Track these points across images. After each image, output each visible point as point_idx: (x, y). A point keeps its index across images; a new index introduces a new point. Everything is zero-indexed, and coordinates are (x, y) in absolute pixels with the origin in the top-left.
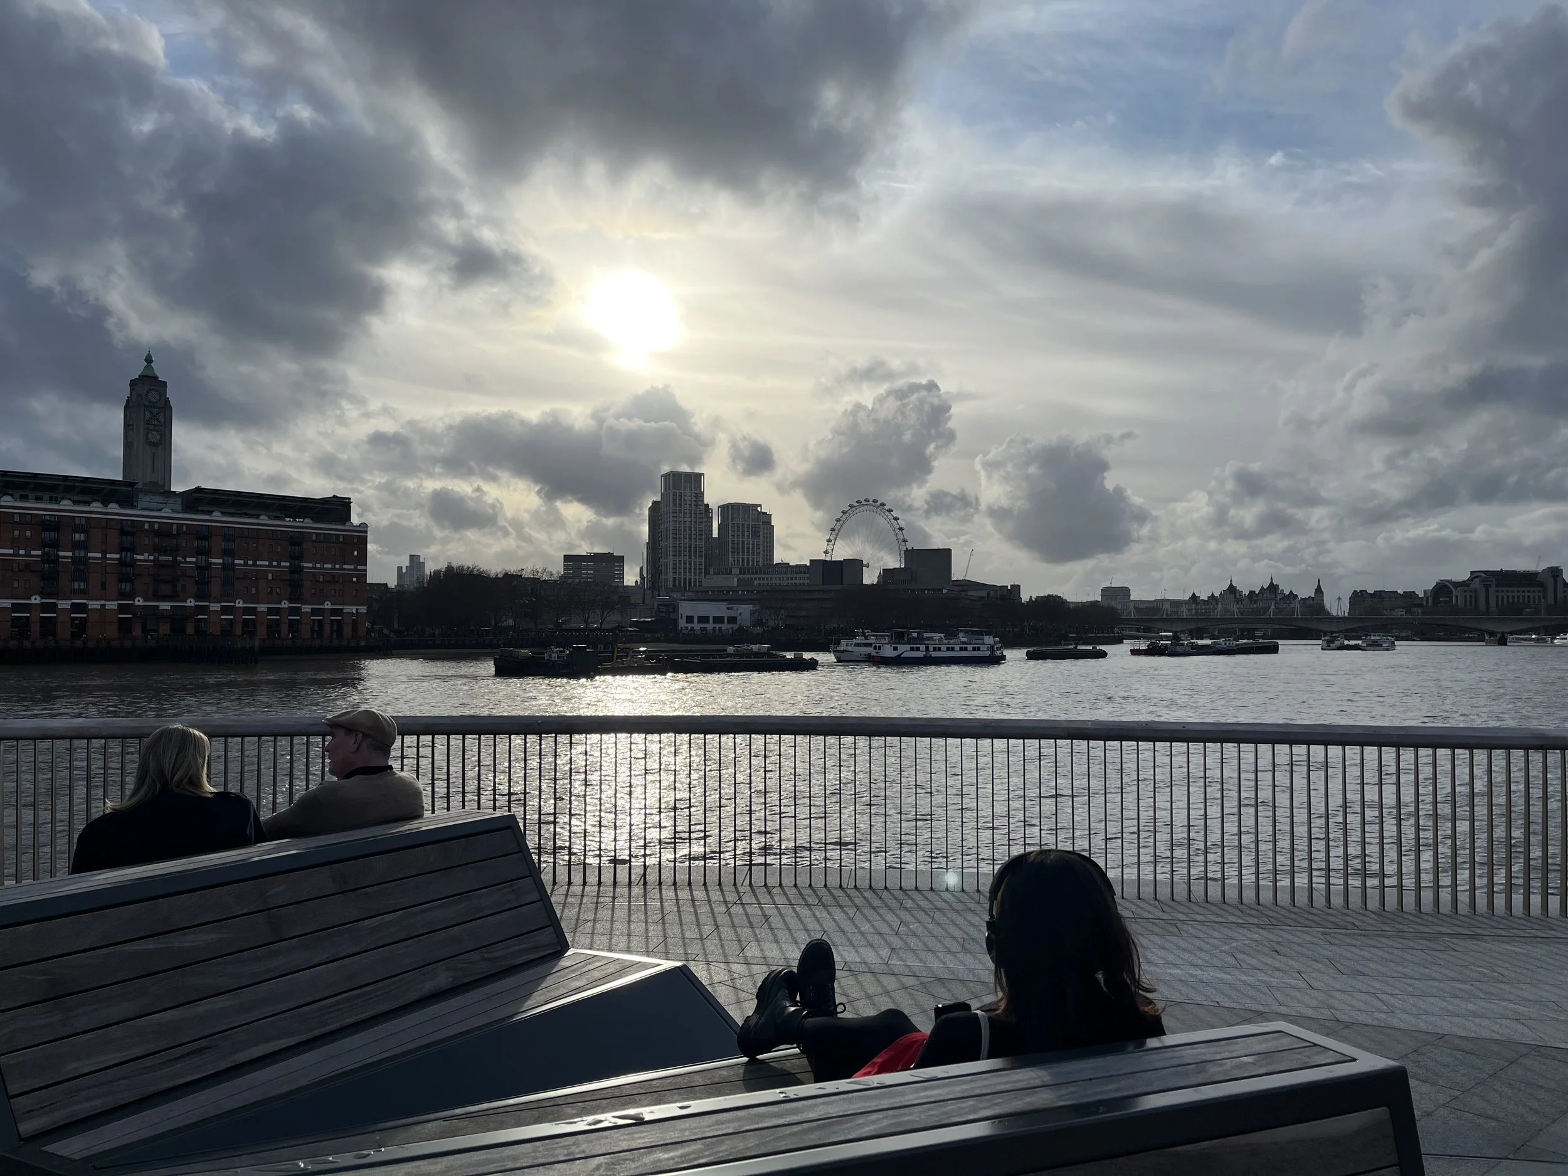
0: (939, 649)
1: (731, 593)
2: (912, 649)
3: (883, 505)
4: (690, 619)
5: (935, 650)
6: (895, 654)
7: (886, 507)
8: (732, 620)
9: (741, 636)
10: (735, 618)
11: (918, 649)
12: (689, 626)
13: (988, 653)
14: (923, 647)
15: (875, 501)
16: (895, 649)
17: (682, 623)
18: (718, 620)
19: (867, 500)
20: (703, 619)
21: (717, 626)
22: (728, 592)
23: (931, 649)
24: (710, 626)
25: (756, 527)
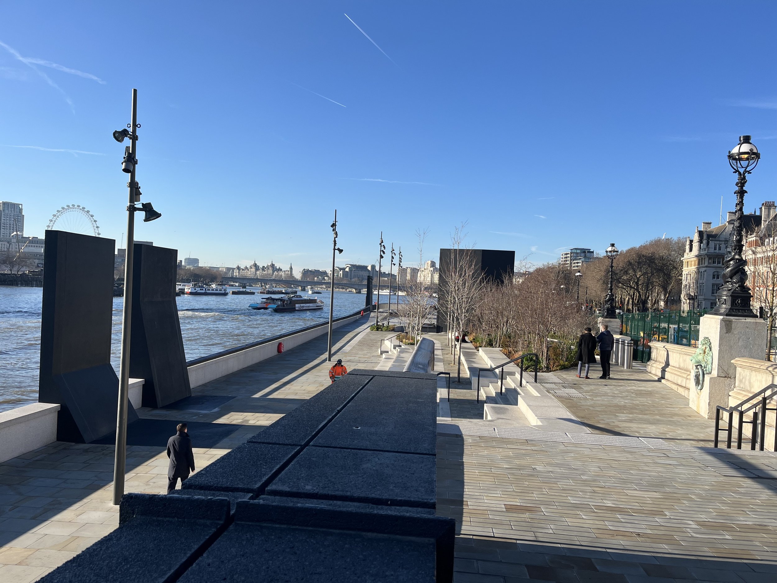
0: (209, 290)
1: (38, 256)
2: (201, 290)
3: (84, 208)
5: (208, 290)
6: (195, 291)
7: (86, 210)
11: (203, 290)
13: (224, 292)
14: (204, 289)
15: (79, 206)
16: (195, 289)
19: (73, 206)
22: (37, 255)
23: (207, 290)
25: (18, 216)
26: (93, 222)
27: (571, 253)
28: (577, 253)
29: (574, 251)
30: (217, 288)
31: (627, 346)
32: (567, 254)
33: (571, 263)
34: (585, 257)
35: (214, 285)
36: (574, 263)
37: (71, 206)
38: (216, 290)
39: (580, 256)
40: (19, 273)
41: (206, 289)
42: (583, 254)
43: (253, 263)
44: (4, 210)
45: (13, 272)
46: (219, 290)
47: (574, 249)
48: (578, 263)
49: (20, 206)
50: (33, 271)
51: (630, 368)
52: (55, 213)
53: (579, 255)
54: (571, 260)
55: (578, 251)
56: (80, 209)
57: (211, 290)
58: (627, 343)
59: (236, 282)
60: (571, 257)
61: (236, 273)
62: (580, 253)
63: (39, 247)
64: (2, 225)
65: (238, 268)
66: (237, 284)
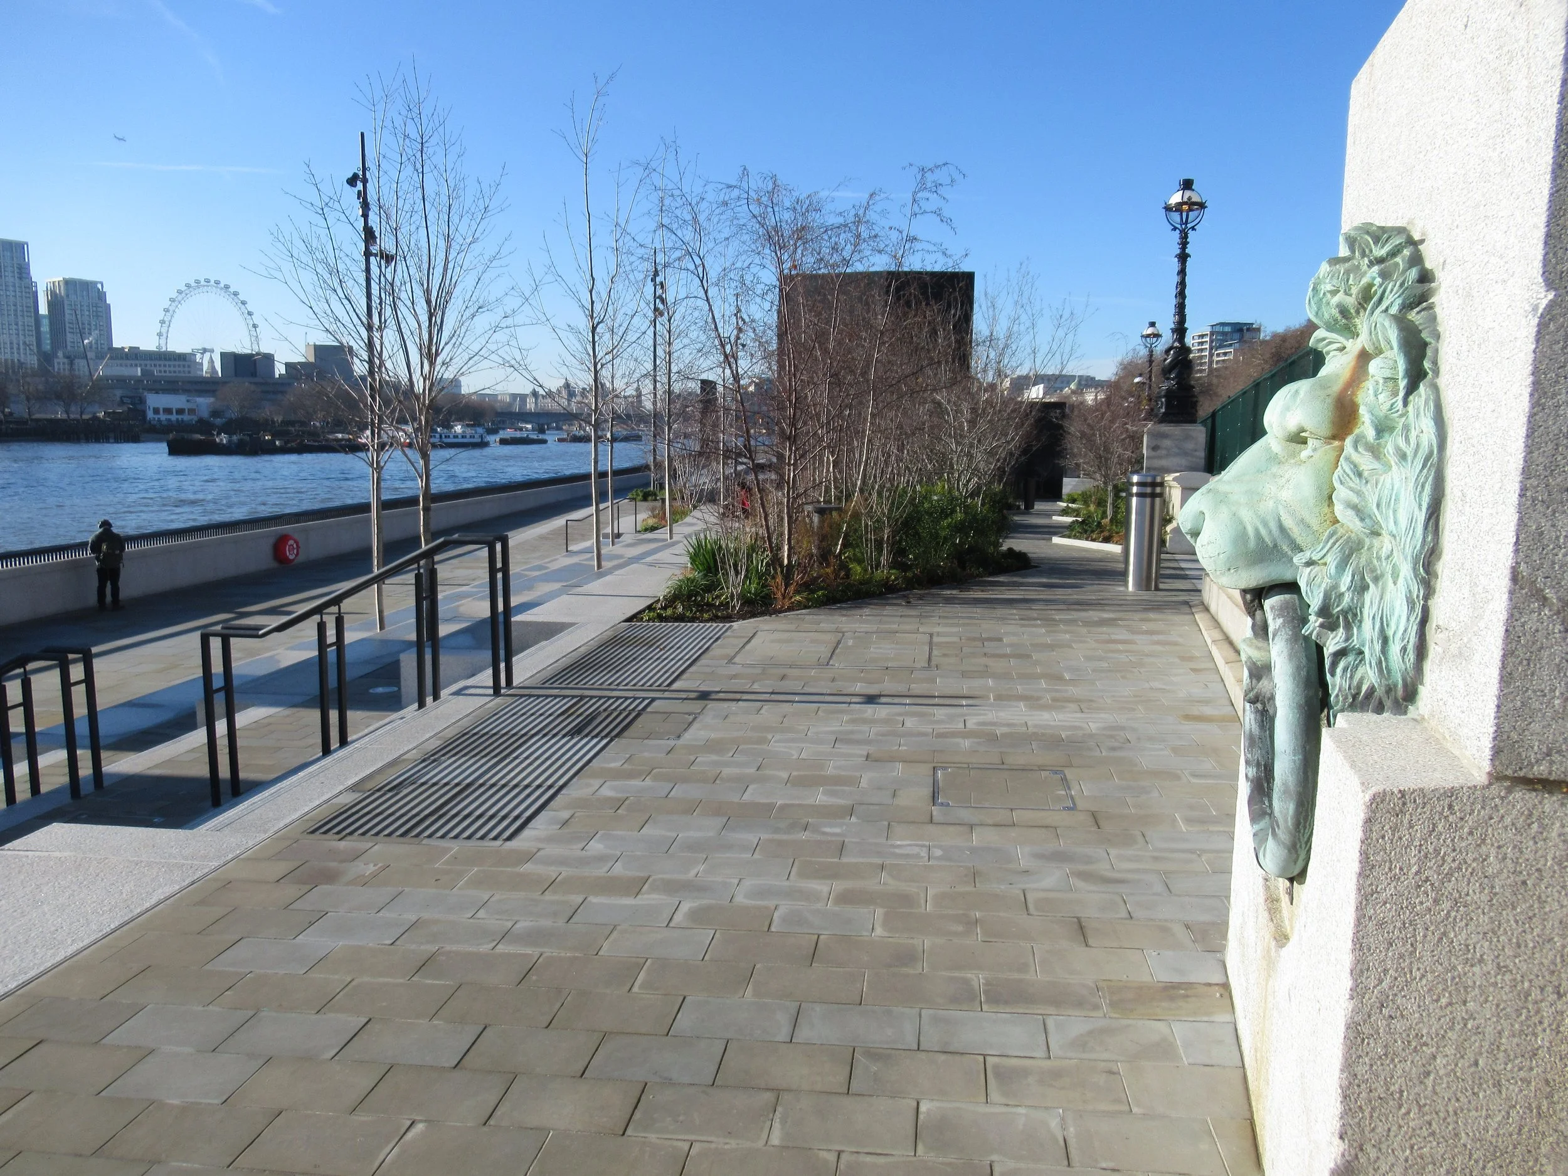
0: (449, 437)
3: (227, 287)
4: (156, 411)
5: (446, 437)
7: (232, 290)
8: (192, 411)
9: (204, 426)
10: (194, 410)
12: (156, 417)
13: (480, 440)
15: (217, 282)
17: (150, 415)
18: (180, 411)
19: (207, 281)
20: (168, 411)
21: (180, 417)
23: (444, 437)
24: (174, 417)
25: (96, 307)
26: (246, 315)
27: (1212, 333)
28: (1224, 334)
29: (1218, 329)
30: (463, 432)
31: (1139, 495)
32: (1202, 336)
33: (1211, 355)
34: (1241, 340)
35: (459, 427)
36: (1218, 355)
37: (203, 283)
38: (463, 437)
39: (1232, 340)
40: (85, 417)
41: (441, 437)
42: (1237, 336)
43: (562, 382)
44: (68, 296)
45: (72, 416)
46: (468, 436)
47: (1217, 324)
48: (1225, 354)
49: (99, 286)
50: (114, 413)
51: (1148, 588)
52: (174, 295)
53: (1229, 337)
54: (1211, 348)
55: (1227, 329)
56: (221, 289)
57: (451, 436)
58: (1139, 484)
59: (527, 422)
60: (1212, 341)
61: (530, 405)
62: (1232, 332)
63: (131, 365)
64: (67, 325)
65: (535, 394)
66: (529, 426)
